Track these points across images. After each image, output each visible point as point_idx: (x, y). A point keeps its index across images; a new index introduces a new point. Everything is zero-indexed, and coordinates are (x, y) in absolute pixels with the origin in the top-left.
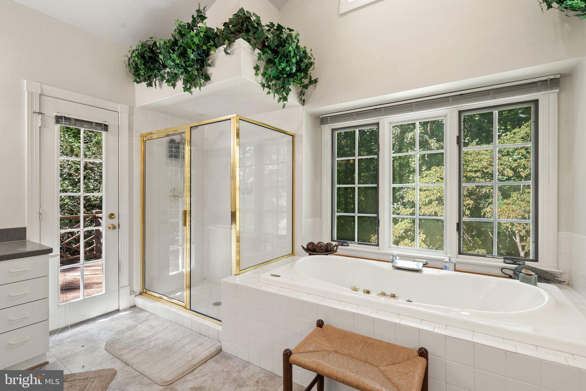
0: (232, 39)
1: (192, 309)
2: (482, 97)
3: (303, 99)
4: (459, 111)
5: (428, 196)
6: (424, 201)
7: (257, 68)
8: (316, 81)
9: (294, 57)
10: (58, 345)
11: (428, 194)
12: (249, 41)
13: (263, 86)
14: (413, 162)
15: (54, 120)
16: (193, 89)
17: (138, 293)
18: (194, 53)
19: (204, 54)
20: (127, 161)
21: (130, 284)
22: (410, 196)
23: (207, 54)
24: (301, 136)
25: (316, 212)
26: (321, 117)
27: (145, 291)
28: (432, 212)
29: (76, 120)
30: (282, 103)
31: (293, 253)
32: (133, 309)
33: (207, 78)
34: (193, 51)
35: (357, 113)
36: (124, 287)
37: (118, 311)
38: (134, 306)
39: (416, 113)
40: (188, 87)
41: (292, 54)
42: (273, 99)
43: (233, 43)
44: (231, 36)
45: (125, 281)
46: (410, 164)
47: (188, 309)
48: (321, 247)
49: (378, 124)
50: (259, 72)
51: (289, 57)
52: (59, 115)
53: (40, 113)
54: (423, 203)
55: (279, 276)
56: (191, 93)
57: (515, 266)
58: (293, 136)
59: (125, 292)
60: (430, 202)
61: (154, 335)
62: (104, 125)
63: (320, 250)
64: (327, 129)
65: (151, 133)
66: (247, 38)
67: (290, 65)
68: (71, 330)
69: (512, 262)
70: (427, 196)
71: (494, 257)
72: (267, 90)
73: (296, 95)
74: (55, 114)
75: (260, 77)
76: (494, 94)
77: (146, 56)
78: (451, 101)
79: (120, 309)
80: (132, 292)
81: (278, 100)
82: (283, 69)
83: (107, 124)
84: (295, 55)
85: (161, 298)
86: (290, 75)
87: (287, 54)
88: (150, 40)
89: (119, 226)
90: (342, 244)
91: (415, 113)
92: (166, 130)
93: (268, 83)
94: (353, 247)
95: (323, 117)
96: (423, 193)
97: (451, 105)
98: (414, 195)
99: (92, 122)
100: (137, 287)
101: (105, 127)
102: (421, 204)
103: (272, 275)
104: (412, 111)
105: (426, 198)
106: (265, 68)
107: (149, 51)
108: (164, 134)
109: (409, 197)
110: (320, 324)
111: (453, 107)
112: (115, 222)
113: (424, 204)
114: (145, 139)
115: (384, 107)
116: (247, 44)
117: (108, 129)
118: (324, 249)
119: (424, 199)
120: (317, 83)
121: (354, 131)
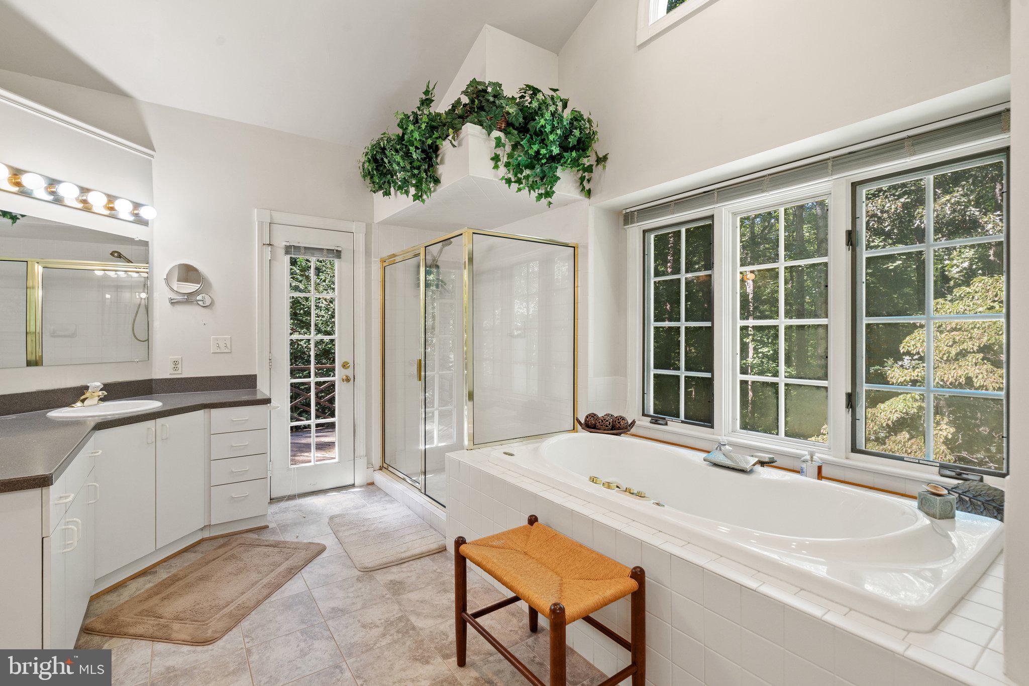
0: (458, 126)
1: (426, 493)
2: (888, 154)
3: (587, 188)
4: (852, 183)
5: (957, 343)
6: (944, 354)
7: (496, 159)
8: (605, 158)
9: (551, 132)
10: (283, 512)
11: (957, 338)
12: (480, 123)
13: (509, 181)
14: (954, 268)
15: (283, 251)
16: (425, 197)
17: (378, 468)
18: (417, 151)
19: (431, 150)
20: (364, 295)
21: (368, 455)
22: (913, 343)
23: (435, 149)
24: (586, 247)
25: (617, 368)
26: (624, 212)
27: (385, 465)
28: (960, 377)
29: (305, 248)
30: (544, 201)
31: (574, 429)
32: (370, 487)
33: (437, 181)
34: (417, 148)
35: (677, 202)
36: (360, 457)
37: (353, 486)
38: (372, 484)
39: (771, 193)
40: (420, 194)
41: (548, 129)
42: (528, 197)
43: (460, 130)
44: (456, 122)
45: (361, 450)
46: (947, 273)
47: (423, 493)
48: (602, 421)
49: (712, 217)
50: (499, 163)
51: (545, 134)
52: (288, 244)
53: (270, 245)
54: (942, 358)
55: (512, 455)
56: (423, 201)
57: (955, 482)
58: (574, 247)
59: (361, 463)
60: (963, 354)
61: (380, 517)
62: (337, 250)
63: (602, 425)
64: (634, 232)
65: (394, 256)
66: (478, 120)
67: (547, 146)
68: (298, 499)
69: (953, 474)
70: (955, 342)
71: (921, 462)
72: (515, 186)
73: (575, 185)
74: (285, 243)
75: (502, 171)
76: (913, 145)
77: (378, 158)
78: (830, 167)
79: (356, 484)
80: (369, 464)
81: (536, 197)
82: (538, 152)
83: (339, 249)
84: (553, 129)
85: (404, 479)
86: (553, 159)
87: (541, 131)
88: (383, 136)
89: (354, 378)
90: (656, 421)
91: (768, 194)
92: (414, 249)
93: (516, 175)
94: (675, 427)
95: (627, 213)
96: (946, 335)
97: (832, 175)
98: (921, 341)
99: (323, 249)
100: (377, 460)
101: (338, 254)
102: (937, 360)
103: (505, 453)
104: (763, 191)
105: (951, 346)
106: (508, 157)
107: (381, 151)
108: (411, 254)
109: (908, 345)
110: (533, 520)
111: (835, 177)
112: (349, 372)
113: (945, 358)
114: (385, 264)
115: (718, 189)
116: (479, 127)
117: (340, 255)
118: (609, 425)
119: (946, 348)
120: (608, 161)
121: (679, 232)
